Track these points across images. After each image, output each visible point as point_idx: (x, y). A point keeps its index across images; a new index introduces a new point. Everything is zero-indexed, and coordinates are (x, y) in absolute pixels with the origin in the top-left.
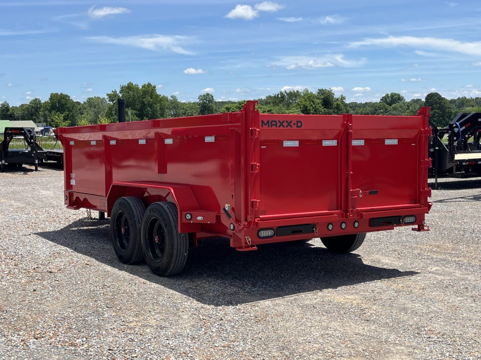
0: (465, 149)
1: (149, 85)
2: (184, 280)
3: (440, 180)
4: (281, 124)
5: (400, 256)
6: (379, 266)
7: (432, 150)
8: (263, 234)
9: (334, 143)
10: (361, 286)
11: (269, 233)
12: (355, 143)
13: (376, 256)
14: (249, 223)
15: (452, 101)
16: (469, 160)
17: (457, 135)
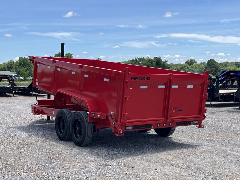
0: (224, 87)
1: (69, 54)
2: (90, 148)
3: (213, 103)
4: (140, 78)
5: (191, 138)
6: (182, 142)
7: (209, 88)
8: (128, 128)
9: (163, 87)
10: (173, 152)
11: (131, 128)
12: (174, 87)
13: (180, 138)
14: (122, 123)
15: (221, 64)
16: (227, 93)
17: (220, 81)
